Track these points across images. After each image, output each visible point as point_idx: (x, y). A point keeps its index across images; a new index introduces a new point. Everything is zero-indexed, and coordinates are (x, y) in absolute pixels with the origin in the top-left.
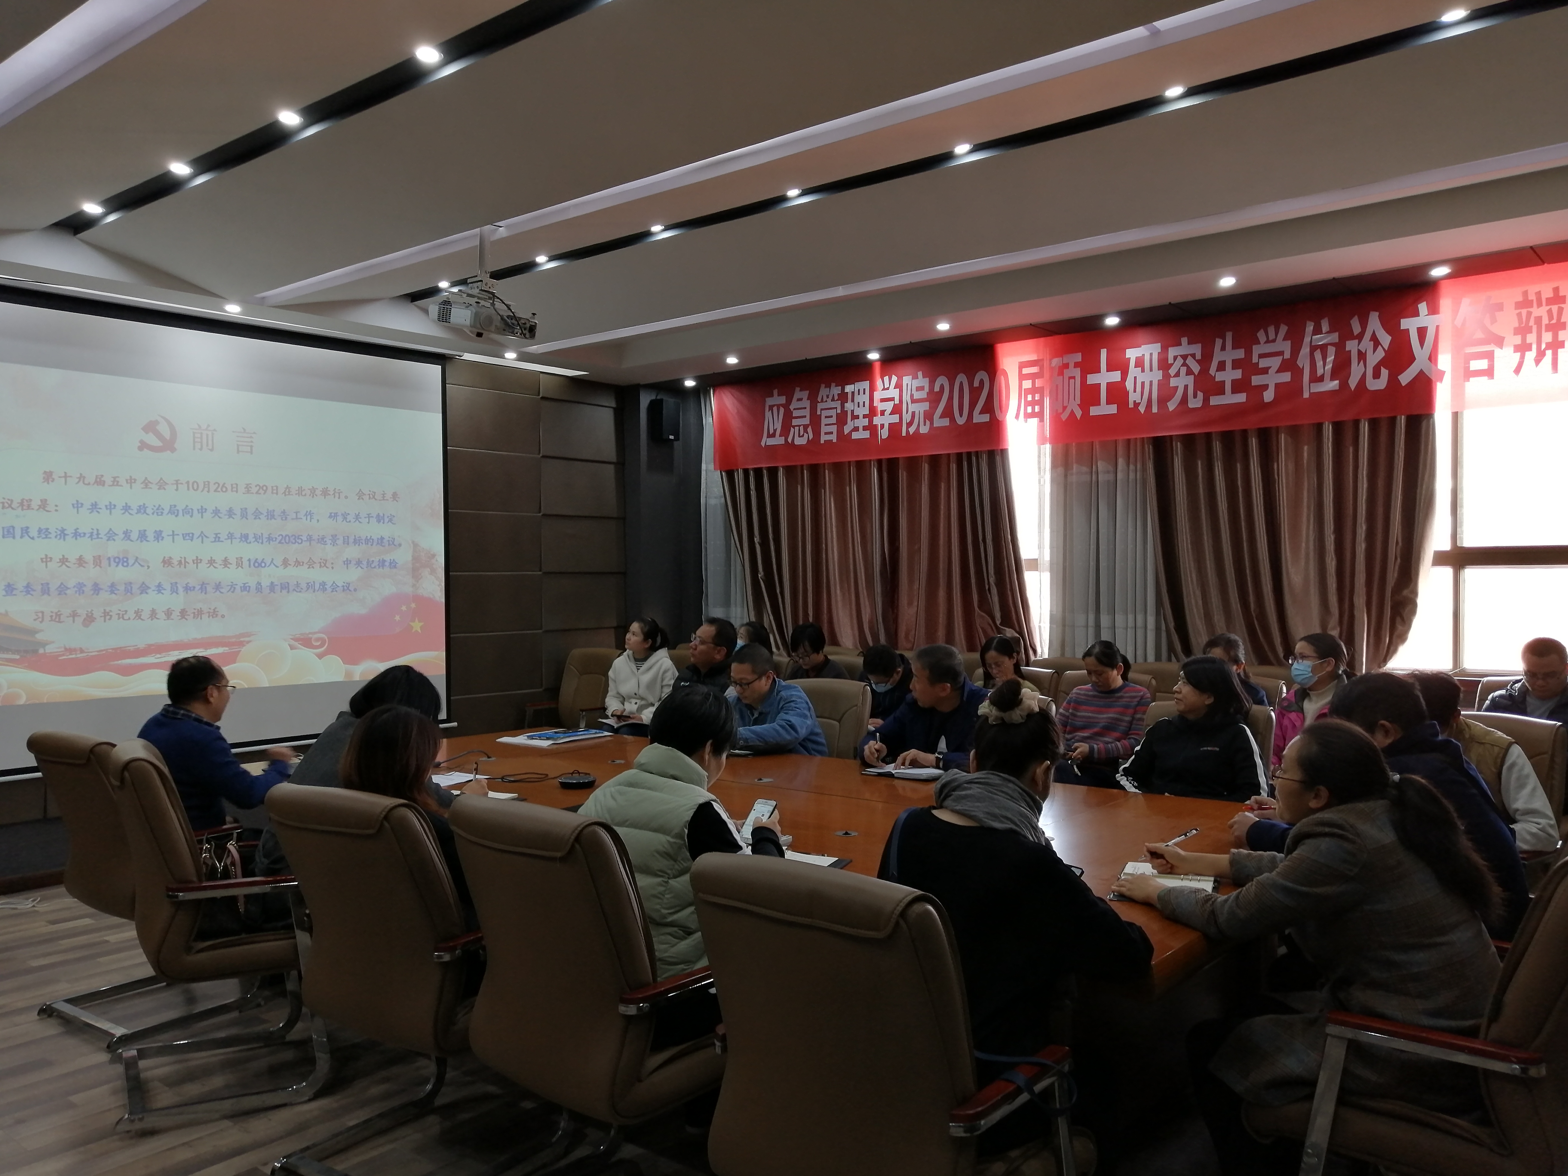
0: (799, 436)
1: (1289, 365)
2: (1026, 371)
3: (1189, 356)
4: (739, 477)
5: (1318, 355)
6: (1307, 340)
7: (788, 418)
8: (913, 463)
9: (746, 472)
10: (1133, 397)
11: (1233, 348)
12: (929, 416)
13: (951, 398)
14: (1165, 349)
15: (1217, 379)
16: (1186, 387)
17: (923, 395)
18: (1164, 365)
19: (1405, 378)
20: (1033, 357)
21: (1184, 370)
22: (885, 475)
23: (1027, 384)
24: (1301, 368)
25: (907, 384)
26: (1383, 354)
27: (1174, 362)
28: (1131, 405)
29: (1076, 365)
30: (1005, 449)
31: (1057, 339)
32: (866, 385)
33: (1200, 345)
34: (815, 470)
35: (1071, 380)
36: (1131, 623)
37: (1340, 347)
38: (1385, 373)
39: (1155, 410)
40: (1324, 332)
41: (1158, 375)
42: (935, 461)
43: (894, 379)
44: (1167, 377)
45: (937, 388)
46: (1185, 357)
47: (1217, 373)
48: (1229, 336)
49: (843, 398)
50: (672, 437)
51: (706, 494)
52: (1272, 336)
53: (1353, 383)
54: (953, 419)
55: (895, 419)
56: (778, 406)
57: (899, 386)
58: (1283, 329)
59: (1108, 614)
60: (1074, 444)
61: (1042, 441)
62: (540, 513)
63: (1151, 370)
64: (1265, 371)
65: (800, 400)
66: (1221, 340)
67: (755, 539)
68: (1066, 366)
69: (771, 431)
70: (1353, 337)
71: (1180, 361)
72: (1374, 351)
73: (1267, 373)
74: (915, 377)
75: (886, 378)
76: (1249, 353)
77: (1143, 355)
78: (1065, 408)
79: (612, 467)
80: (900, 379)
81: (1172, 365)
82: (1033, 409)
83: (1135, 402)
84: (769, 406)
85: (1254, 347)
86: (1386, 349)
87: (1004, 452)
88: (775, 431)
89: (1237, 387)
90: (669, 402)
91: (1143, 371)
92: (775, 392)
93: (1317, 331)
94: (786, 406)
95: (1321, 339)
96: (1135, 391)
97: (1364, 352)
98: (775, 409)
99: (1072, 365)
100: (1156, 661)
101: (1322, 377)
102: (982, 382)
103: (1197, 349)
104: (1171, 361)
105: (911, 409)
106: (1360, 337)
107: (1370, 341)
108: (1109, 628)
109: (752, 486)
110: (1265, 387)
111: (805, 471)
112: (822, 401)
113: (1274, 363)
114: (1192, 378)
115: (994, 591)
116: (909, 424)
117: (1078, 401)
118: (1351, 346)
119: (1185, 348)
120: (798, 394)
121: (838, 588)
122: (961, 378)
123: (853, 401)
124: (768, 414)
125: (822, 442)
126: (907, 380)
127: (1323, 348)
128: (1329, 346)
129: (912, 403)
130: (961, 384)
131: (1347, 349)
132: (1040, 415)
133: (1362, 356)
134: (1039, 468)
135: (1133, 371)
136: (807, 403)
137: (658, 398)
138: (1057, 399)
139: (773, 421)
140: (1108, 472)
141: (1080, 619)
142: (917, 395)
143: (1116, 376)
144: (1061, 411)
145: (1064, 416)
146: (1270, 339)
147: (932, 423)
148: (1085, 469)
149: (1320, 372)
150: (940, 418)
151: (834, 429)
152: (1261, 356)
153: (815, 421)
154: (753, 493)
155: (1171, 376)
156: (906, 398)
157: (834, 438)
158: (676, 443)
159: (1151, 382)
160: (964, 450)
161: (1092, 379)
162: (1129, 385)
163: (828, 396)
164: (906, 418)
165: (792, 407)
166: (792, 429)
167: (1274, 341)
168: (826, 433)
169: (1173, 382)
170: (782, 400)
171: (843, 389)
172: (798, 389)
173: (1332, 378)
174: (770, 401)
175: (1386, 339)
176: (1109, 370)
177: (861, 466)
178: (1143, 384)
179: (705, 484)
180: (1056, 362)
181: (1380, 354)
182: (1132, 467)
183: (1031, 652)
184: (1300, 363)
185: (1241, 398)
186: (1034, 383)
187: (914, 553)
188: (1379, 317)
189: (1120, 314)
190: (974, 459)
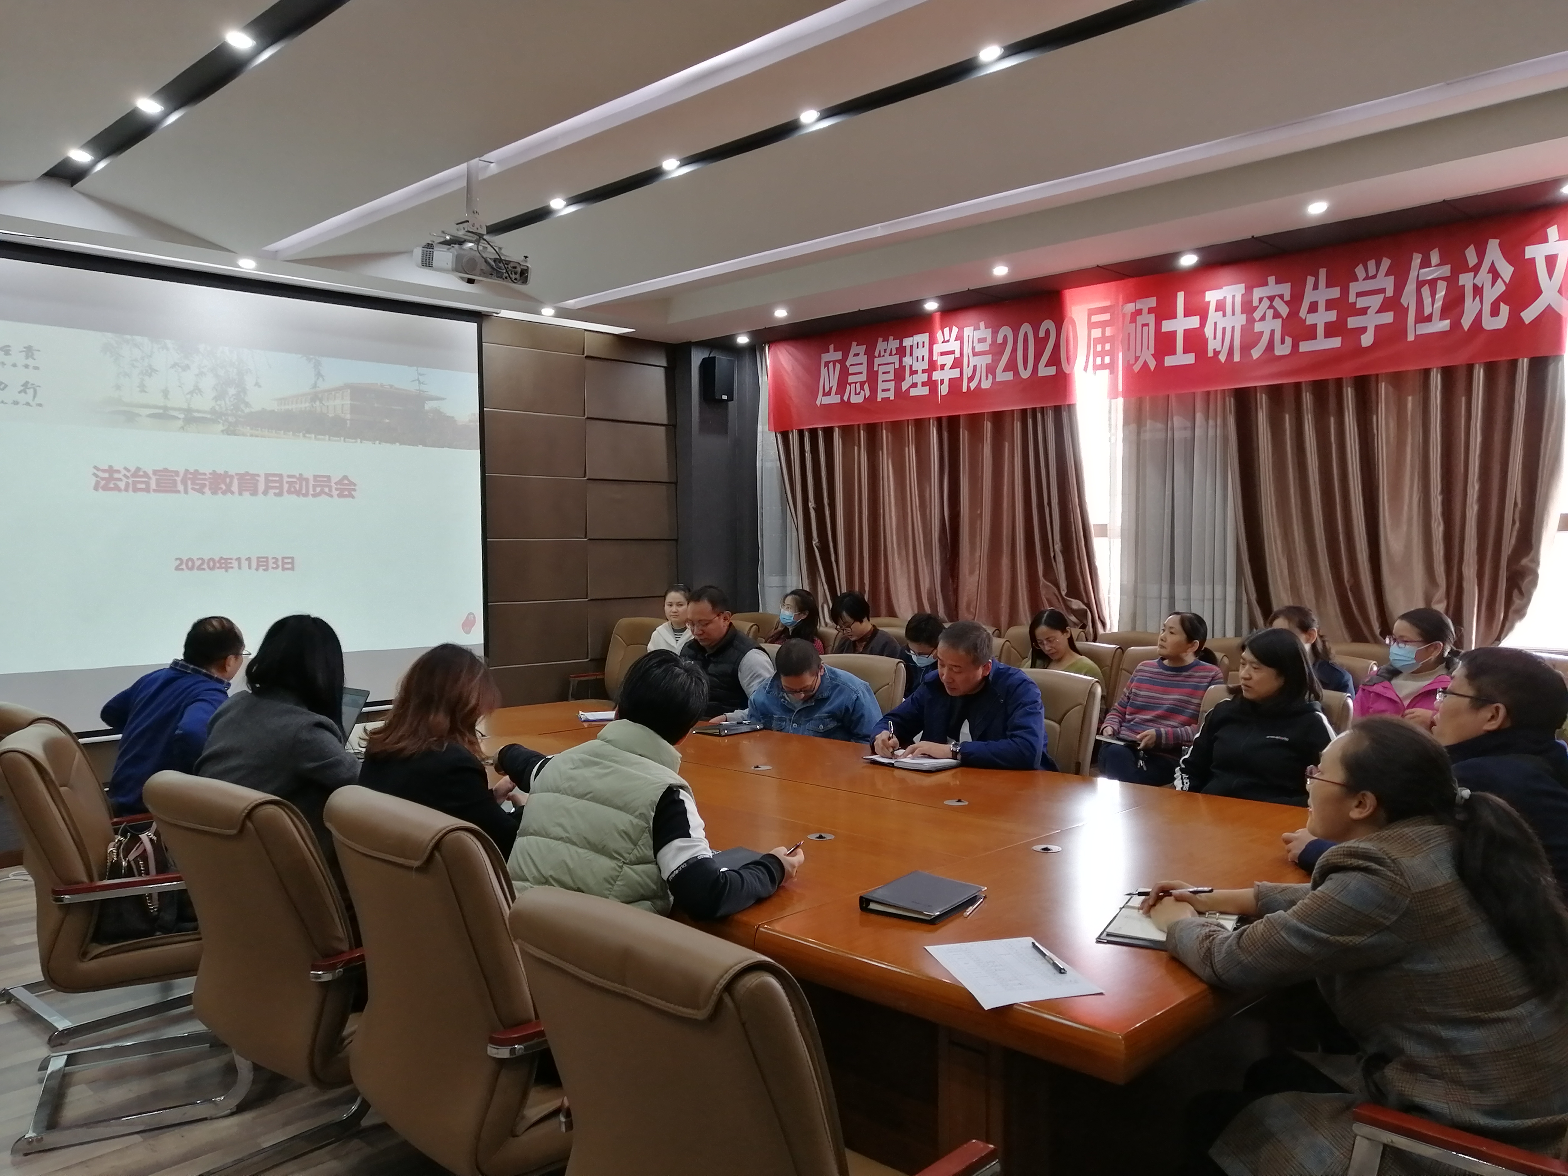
0: (856, 394)
1: (1392, 304)
2: (1095, 318)
3: (1277, 297)
4: (794, 438)
5: (1426, 291)
6: (1413, 275)
7: (844, 373)
8: (975, 420)
9: (801, 433)
10: (1213, 345)
11: (1327, 287)
12: (991, 370)
13: (1014, 350)
14: (1249, 289)
15: (1308, 323)
16: (1273, 332)
17: (985, 347)
18: (1248, 308)
19: (1529, 315)
20: (1107, 303)
21: (1270, 313)
22: (945, 435)
23: (1097, 333)
24: (1406, 306)
25: (969, 336)
26: (1503, 288)
27: (1260, 303)
28: (1210, 354)
29: (1150, 311)
30: (1073, 404)
31: (1131, 282)
32: (924, 337)
33: (1289, 284)
34: (872, 430)
35: (1144, 328)
36: (1208, 595)
37: (1452, 280)
38: (1505, 309)
39: (1237, 358)
40: (1433, 265)
41: (1241, 320)
42: (998, 418)
43: (955, 330)
44: (1251, 321)
45: (1000, 340)
46: (1271, 299)
47: (1308, 315)
48: (1323, 273)
49: (901, 351)
50: (725, 397)
51: (762, 456)
52: (1372, 271)
53: (1466, 322)
54: (1016, 373)
55: (956, 373)
56: (834, 362)
57: (960, 338)
58: (1386, 263)
59: (1184, 584)
60: (1148, 398)
61: (1113, 395)
62: (585, 477)
63: (1233, 314)
64: (1364, 311)
65: (856, 355)
66: (1313, 279)
67: (810, 504)
68: (1139, 312)
69: (827, 390)
70: (1467, 269)
71: (1265, 302)
72: (1493, 285)
73: (1366, 313)
74: (977, 328)
75: (946, 330)
76: (1345, 292)
77: (1225, 298)
78: (1137, 359)
79: (663, 428)
80: (961, 330)
81: (1258, 307)
82: (1103, 360)
83: (1214, 350)
84: (825, 362)
85: (1351, 284)
86: (1507, 282)
87: (1071, 408)
88: (831, 388)
89: (1331, 330)
90: (722, 359)
91: (1224, 315)
92: (832, 347)
93: (1425, 263)
94: (843, 362)
95: (1428, 274)
96: (1215, 338)
97: (1480, 286)
98: (831, 365)
99: (1145, 311)
100: (1236, 636)
101: (1431, 315)
102: (1048, 332)
103: (1285, 289)
104: (1255, 303)
105: (971, 362)
106: (1476, 269)
107: (1488, 273)
108: (1184, 600)
109: (807, 448)
110: (1364, 330)
111: (862, 432)
112: (879, 356)
113: (1375, 301)
114: (1279, 322)
115: (1060, 558)
116: (971, 379)
117: (1152, 350)
118: (1466, 280)
119: (1273, 288)
120: (855, 348)
121: (896, 555)
122: (1026, 328)
123: (911, 355)
124: (824, 371)
125: (879, 399)
126: (968, 331)
127: (1433, 283)
128: (1439, 282)
129: (974, 356)
130: (1026, 333)
131: (1460, 284)
132: (1112, 367)
133: (1478, 291)
134: (1110, 425)
135: (1213, 316)
136: (863, 359)
137: (711, 356)
138: (1129, 349)
139: (829, 378)
140: (1185, 428)
141: (1152, 590)
142: (979, 348)
143: (1194, 322)
144: (1134, 363)
145: (1137, 368)
146: (1370, 275)
147: (994, 378)
148: (1159, 426)
149: (1427, 311)
150: (1003, 371)
151: (892, 385)
152: (1359, 295)
153: (872, 378)
154: (808, 455)
155: (1255, 321)
156: (967, 350)
157: (891, 395)
158: (730, 403)
159: (1233, 328)
160: (1029, 406)
161: (1167, 326)
162: (1208, 331)
163: (885, 351)
164: (968, 372)
165: (848, 363)
166: (848, 385)
167: (1374, 277)
168: (883, 391)
169: (1258, 327)
170: (839, 355)
171: (901, 343)
172: (854, 344)
173: (1443, 317)
174: (825, 357)
175: (1506, 271)
176: (1186, 315)
177: (920, 425)
178: (1224, 329)
179: (761, 446)
180: (1130, 307)
181: (1500, 287)
182: (1211, 422)
183: (1099, 625)
184: (1404, 301)
185: (1335, 343)
186: (1103, 333)
187: (975, 518)
188: (1500, 245)
189: (1198, 250)
190: (1039, 415)
